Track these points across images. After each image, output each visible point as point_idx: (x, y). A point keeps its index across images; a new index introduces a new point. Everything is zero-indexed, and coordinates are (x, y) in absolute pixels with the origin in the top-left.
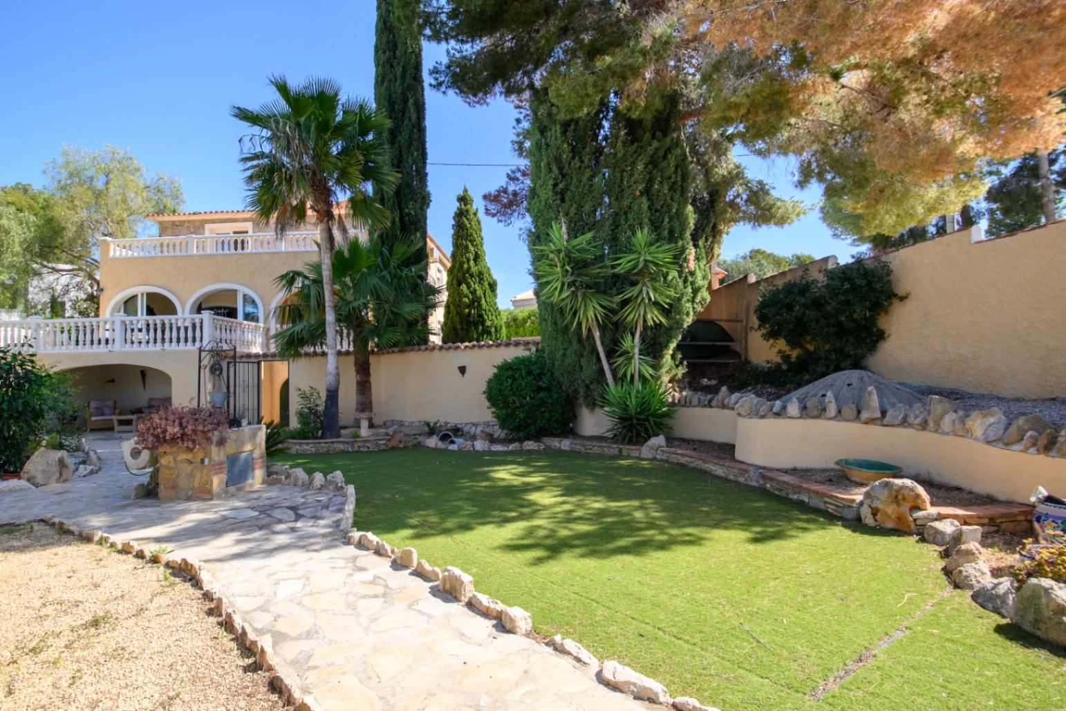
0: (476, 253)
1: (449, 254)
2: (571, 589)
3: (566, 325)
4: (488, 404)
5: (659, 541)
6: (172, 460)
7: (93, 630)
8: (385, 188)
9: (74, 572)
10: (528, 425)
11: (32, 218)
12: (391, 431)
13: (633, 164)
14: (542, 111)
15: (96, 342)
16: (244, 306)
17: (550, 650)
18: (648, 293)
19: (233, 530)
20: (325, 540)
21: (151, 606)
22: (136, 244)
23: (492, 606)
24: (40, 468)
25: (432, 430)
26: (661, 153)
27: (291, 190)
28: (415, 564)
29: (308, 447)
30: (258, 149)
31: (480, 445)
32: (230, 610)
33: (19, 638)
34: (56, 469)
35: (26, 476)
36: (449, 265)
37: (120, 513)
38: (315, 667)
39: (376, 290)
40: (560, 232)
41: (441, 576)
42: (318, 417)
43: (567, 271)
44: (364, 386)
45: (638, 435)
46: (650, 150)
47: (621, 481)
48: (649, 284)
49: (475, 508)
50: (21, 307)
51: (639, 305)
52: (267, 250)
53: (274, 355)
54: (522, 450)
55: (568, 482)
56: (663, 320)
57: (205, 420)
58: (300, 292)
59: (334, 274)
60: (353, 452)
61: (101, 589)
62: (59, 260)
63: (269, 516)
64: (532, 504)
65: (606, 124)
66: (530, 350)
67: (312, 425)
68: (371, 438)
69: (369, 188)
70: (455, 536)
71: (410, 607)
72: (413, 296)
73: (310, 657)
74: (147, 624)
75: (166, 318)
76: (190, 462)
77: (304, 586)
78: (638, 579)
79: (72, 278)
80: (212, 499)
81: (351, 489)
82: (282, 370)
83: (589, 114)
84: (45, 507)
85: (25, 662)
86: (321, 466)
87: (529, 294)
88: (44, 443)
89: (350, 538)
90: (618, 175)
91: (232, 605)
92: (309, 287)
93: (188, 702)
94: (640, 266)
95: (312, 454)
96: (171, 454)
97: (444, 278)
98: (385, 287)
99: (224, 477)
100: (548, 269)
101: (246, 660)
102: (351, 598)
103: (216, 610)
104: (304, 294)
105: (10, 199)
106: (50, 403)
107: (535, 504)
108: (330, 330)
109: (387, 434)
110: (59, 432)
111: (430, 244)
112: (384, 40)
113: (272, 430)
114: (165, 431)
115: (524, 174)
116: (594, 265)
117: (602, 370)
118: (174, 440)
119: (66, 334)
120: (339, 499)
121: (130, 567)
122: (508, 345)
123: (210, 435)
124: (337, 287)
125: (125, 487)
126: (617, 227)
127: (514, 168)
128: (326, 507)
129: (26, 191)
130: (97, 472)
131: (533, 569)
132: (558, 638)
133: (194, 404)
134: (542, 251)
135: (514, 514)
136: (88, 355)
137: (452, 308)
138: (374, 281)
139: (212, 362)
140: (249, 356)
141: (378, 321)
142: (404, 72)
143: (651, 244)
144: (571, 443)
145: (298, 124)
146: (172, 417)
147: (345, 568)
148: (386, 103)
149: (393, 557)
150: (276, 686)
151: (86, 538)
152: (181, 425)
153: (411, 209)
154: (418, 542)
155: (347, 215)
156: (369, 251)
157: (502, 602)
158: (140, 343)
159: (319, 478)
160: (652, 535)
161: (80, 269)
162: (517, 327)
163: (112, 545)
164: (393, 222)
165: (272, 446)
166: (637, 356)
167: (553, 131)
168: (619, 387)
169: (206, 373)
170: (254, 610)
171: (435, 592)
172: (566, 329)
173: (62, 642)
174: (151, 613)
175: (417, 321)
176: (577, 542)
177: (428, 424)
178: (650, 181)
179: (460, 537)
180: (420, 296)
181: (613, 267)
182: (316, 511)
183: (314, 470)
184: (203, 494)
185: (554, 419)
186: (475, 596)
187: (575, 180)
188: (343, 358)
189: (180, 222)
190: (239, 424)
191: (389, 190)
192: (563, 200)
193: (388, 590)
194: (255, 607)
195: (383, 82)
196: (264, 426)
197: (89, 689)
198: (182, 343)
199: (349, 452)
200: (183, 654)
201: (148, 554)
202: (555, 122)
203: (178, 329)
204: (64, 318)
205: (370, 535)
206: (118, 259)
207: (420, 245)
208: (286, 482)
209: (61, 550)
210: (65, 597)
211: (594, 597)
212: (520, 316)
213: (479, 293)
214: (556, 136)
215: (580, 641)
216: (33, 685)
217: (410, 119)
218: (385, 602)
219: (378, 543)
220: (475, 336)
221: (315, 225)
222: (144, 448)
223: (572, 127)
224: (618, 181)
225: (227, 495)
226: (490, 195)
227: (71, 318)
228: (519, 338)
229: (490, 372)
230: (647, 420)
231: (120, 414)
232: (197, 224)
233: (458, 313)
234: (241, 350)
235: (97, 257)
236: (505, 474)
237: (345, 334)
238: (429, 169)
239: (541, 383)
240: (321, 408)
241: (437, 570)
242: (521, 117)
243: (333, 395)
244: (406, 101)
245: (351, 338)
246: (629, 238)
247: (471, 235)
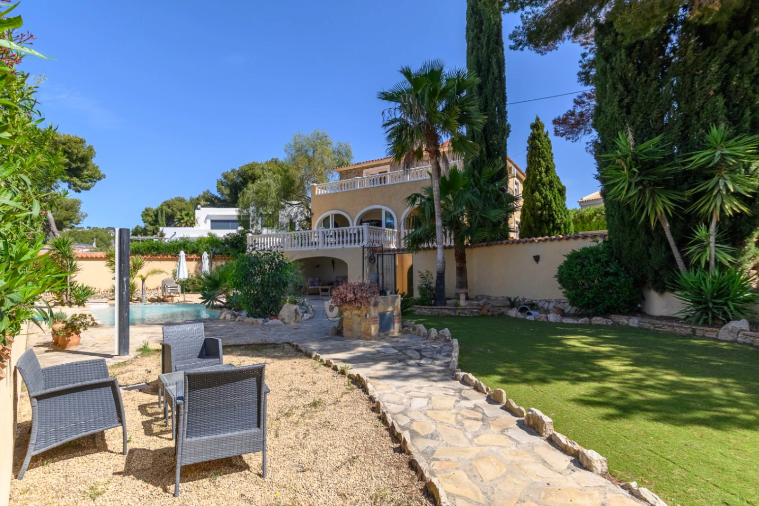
0: (547, 166)
1: (524, 171)
2: (645, 445)
3: (634, 219)
4: (559, 285)
5: (744, 420)
6: (349, 314)
7: (313, 409)
8: (475, 128)
9: (304, 373)
10: (596, 304)
11: (280, 177)
12: (481, 303)
13: (706, 67)
14: (607, 41)
15: (310, 244)
16: (386, 219)
17: (626, 493)
18: (726, 185)
19: (383, 360)
20: (439, 374)
21: (342, 400)
22: (328, 186)
23: (570, 445)
24: (287, 314)
25: (513, 304)
26: (741, 49)
27: (412, 141)
28: (505, 401)
29: (426, 310)
30: (393, 117)
31: (552, 317)
32: (384, 411)
33: (280, 407)
34: (294, 315)
35: (280, 318)
36: (524, 178)
37: (325, 342)
38: (438, 460)
39: (469, 202)
40: (627, 140)
41: (525, 414)
42: (432, 291)
43: (634, 172)
44: (462, 271)
45: (715, 317)
46: (726, 50)
47: (697, 359)
48: (726, 177)
49: (551, 367)
50: (276, 227)
51: (715, 196)
52: (399, 182)
53: (403, 250)
54: (591, 324)
55: (638, 354)
56: (745, 209)
57: (367, 290)
58: (419, 207)
59: (441, 193)
60: (455, 316)
61: (317, 385)
62: (292, 199)
63: (405, 354)
64: (602, 369)
65: (674, 38)
66: (597, 242)
67: (428, 296)
68: (468, 307)
69: (464, 130)
70: (535, 386)
71: (502, 432)
72: (496, 204)
73: (434, 452)
74: (340, 410)
75: (344, 228)
76: (360, 316)
77: (428, 403)
78: (720, 450)
79: (298, 209)
80: (371, 339)
81: (455, 342)
82: (409, 259)
83: (655, 32)
84: (289, 335)
85: (283, 420)
86: (437, 324)
87: (596, 195)
88: (288, 300)
89: (457, 375)
90: (688, 80)
91: (386, 408)
92: (425, 203)
93: (363, 463)
94: (716, 161)
95: (428, 316)
96: (349, 310)
97: (521, 188)
98: (476, 199)
99: (377, 326)
100: (614, 172)
101: (395, 444)
102: (459, 417)
103: (376, 408)
104: (421, 209)
105: (270, 168)
106: (291, 279)
107: (605, 369)
108: (439, 233)
109: (479, 305)
110: (294, 295)
111: (509, 164)
112: (473, 22)
113: (404, 298)
114: (346, 297)
115: (590, 97)
116: (662, 164)
117: (672, 259)
118: (350, 302)
119: (296, 240)
120: (448, 348)
121: (330, 375)
122: (576, 238)
123: (369, 300)
124: (442, 202)
125: (326, 328)
126: (687, 128)
127: (580, 94)
128: (439, 352)
129: (276, 162)
130: (313, 318)
131: (606, 422)
132: (634, 485)
133: (360, 281)
134: (608, 158)
135: (585, 375)
136: (307, 251)
137: (527, 211)
138: (468, 195)
139: (369, 255)
140: (389, 250)
141: (471, 224)
142: (488, 40)
143: (729, 139)
144: (640, 321)
145: (417, 96)
146: (349, 288)
147: (454, 395)
148: (475, 67)
149: (488, 393)
150: (413, 465)
151: (309, 356)
152: (354, 293)
153: (494, 140)
154: (506, 386)
155: (449, 152)
156: (464, 175)
157: (579, 444)
158: (331, 244)
159: (434, 331)
160: (735, 413)
161: (302, 203)
162: (584, 223)
163: (322, 361)
164: (481, 152)
165: (404, 309)
166: (712, 245)
167: (618, 56)
168: (692, 273)
169: (366, 261)
170: (398, 413)
171: (521, 425)
172: (634, 223)
173: (299, 412)
174: (342, 404)
175: (500, 222)
176: (649, 407)
177: (509, 299)
178: (727, 79)
179: (538, 387)
180: (503, 203)
181: (684, 164)
182: (433, 354)
183: (431, 327)
184: (366, 336)
185: (621, 299)
186: (555, 435)
187: (640, 94)
188: (447, 250)
189: (350, 170)
190: (385, 294)
191: (478, 129)
192: (628, 112)
193: (485, 417)
194: (399, 411)
195: (472, 52)
196: (400, 296)
197: (313, 443)
198: (353, 244)
199: (452, 316)
200: (360, 432)
201: (339, 368)
202: (619, 48)
203: (351, 235)
204: (295, 230)
205: (470, 376)
206: (319, 195)
207: (502, 166)
208: (414, 333)
209: (298, 360)
210: (300, 387)
211: (669, 457)
212: (587, 214)
213: (550, 197)
214: (621, 59)
215: (657, 493)
216: (286, 434)
217: (493, 74)
218: (484, 425)
219: (476, 382)
220: (547, 232)
221: (427, 161)
222: (335, 306)
223: (638, 48)
224: (689, 85)
225: (379, 338)
226: (559, 119)
227: (298, 231)
228: (587, 232)
229: (561, 260)
230: (726, 304)
231: (322, 285)
232: (359, 170)
233: (531, 214)
234: (386, 247)
235: (310, 195)
236: (576, 342)
237: (448, 234)
238: (508, 108)
239: (608, 269)
240: (433, 285)
241: (522, 409)
242: (587, 51)
243: (441, 276)
244: (490, 63)
245: (452, 237)
246: (703, 135)
247: (543, 152)
